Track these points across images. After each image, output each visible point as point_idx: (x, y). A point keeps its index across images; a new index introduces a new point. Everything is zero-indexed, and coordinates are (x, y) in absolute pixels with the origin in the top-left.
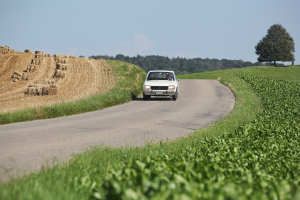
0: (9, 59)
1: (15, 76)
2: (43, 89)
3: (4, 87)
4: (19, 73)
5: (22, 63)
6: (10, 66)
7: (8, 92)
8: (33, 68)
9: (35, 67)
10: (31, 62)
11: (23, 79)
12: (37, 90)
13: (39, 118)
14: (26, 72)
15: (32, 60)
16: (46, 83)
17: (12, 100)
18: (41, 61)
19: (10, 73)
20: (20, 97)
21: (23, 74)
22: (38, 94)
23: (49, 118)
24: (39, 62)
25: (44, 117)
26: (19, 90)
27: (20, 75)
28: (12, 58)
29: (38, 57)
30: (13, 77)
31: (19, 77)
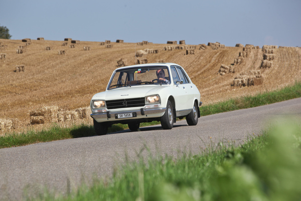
0: (218, 54)
1: (222, 69)
2: (249, 80)
3: (211, 81)
4: (226, 66)
5: (230, 57)
6: (219, 60)
7: (216, 86)
8: (239, 60)
9: (242, 59)
10: (238, 55)
11: (230, 72)
12: (242, 81)
13: (240, 108)
14: (233, 65)
15: (240, 53)
16: (252, 74)
17: (218, 92)
18: (249, 53)
19: (218, 68)
20: (227, 90)
21: (230, 67)
22: (244, 85)
23: (251, 107)
24: (247, 55)
25: (245, 107)
26: (226, 83)
27: (227, 69)
28: (221, 53)
29: (246, 49)
30: (220, 71)
31: (226, 70)
